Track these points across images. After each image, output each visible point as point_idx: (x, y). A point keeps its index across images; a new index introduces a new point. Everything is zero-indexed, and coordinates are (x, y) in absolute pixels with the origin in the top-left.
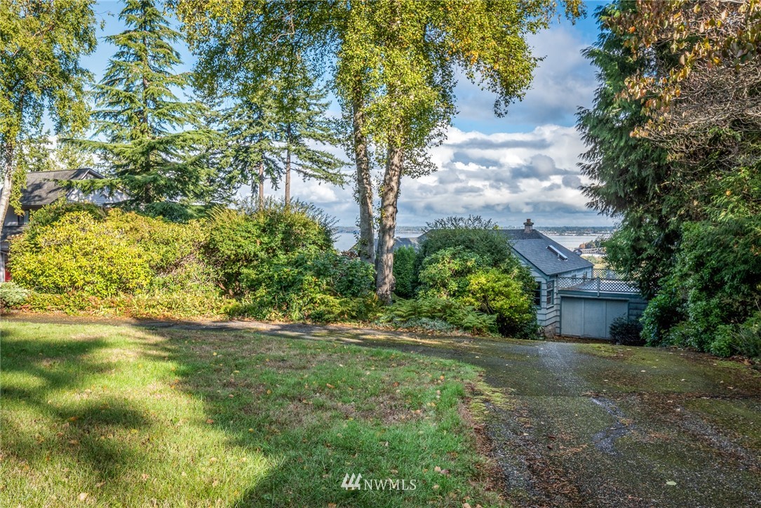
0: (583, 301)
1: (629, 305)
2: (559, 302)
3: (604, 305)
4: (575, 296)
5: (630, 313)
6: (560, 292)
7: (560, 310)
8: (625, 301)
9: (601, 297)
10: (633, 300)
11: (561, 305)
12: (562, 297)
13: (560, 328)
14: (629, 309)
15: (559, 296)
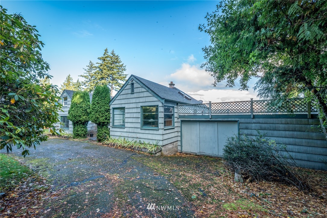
0: (198, 123)
1: (239, 126)
2: (179, 124)
3: (215, 125)
4: (192, 119)
5: (241, 133)
6: (180, 117)
7: (181, 132)
8: (236, 121)
9: (212, 119)
10: (242, 120)
11: (181, 127)
12: (182, 121)
13: (181, 146)
14: (239, 129)
15: (180, 120)
